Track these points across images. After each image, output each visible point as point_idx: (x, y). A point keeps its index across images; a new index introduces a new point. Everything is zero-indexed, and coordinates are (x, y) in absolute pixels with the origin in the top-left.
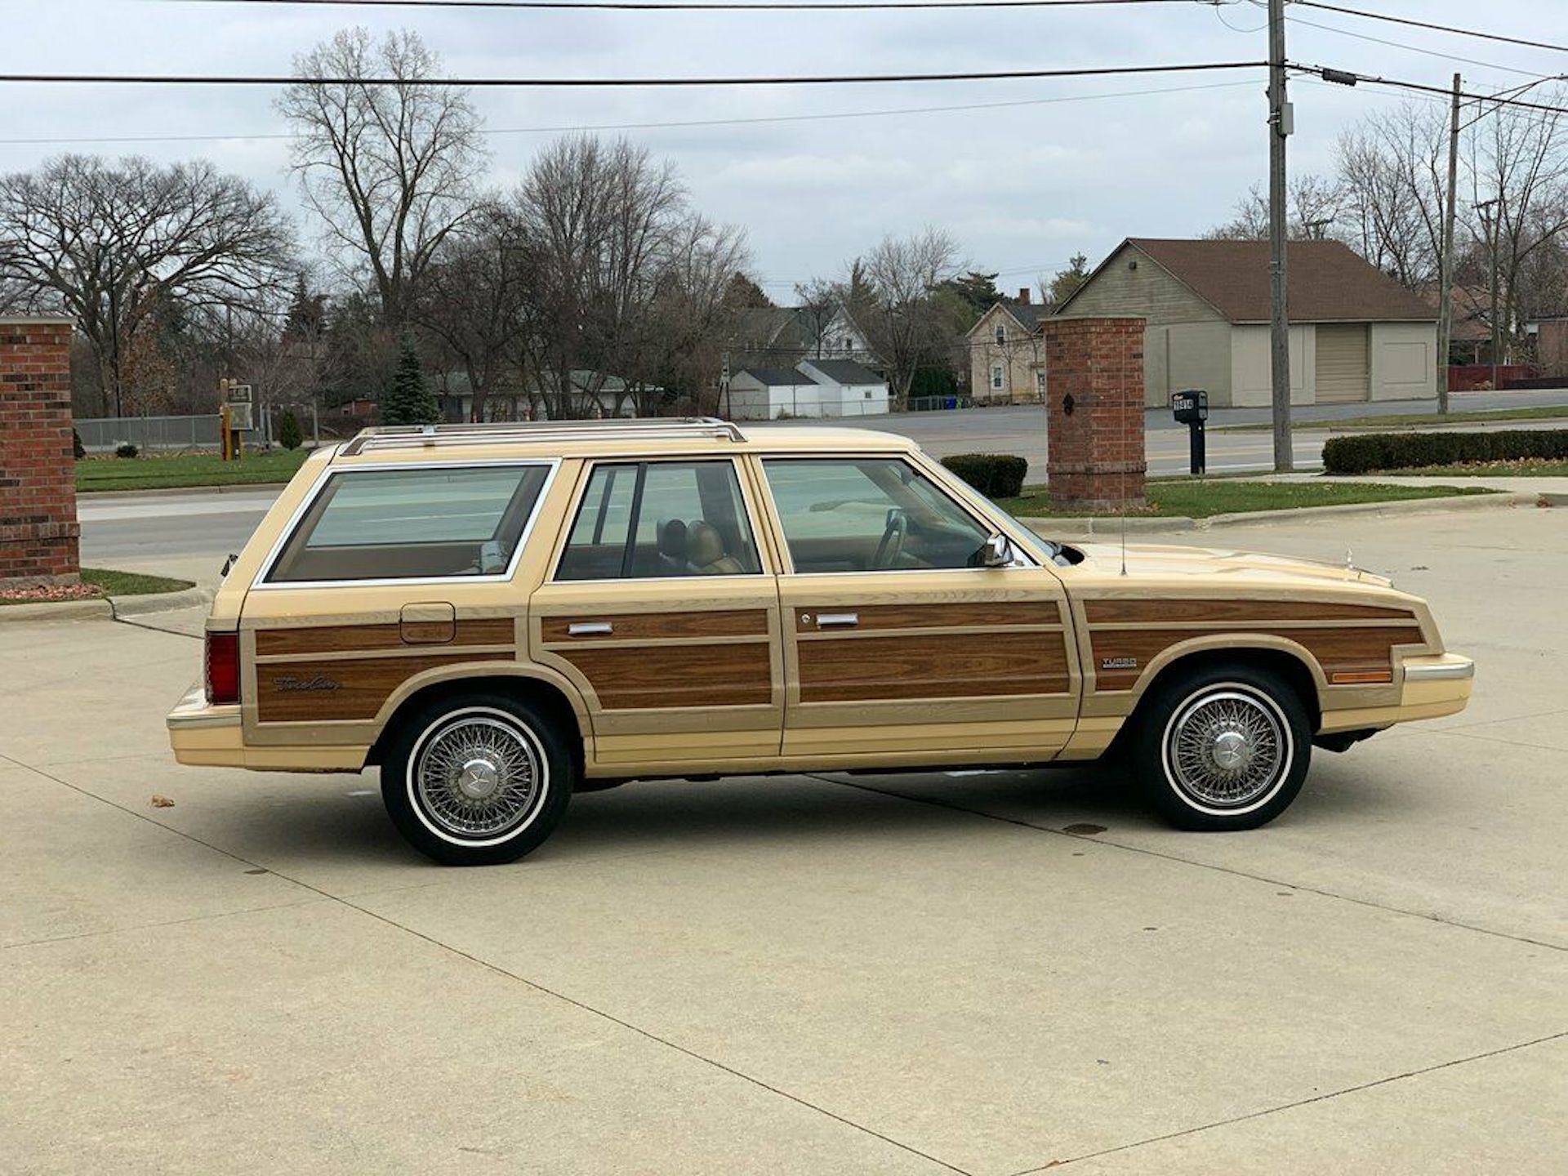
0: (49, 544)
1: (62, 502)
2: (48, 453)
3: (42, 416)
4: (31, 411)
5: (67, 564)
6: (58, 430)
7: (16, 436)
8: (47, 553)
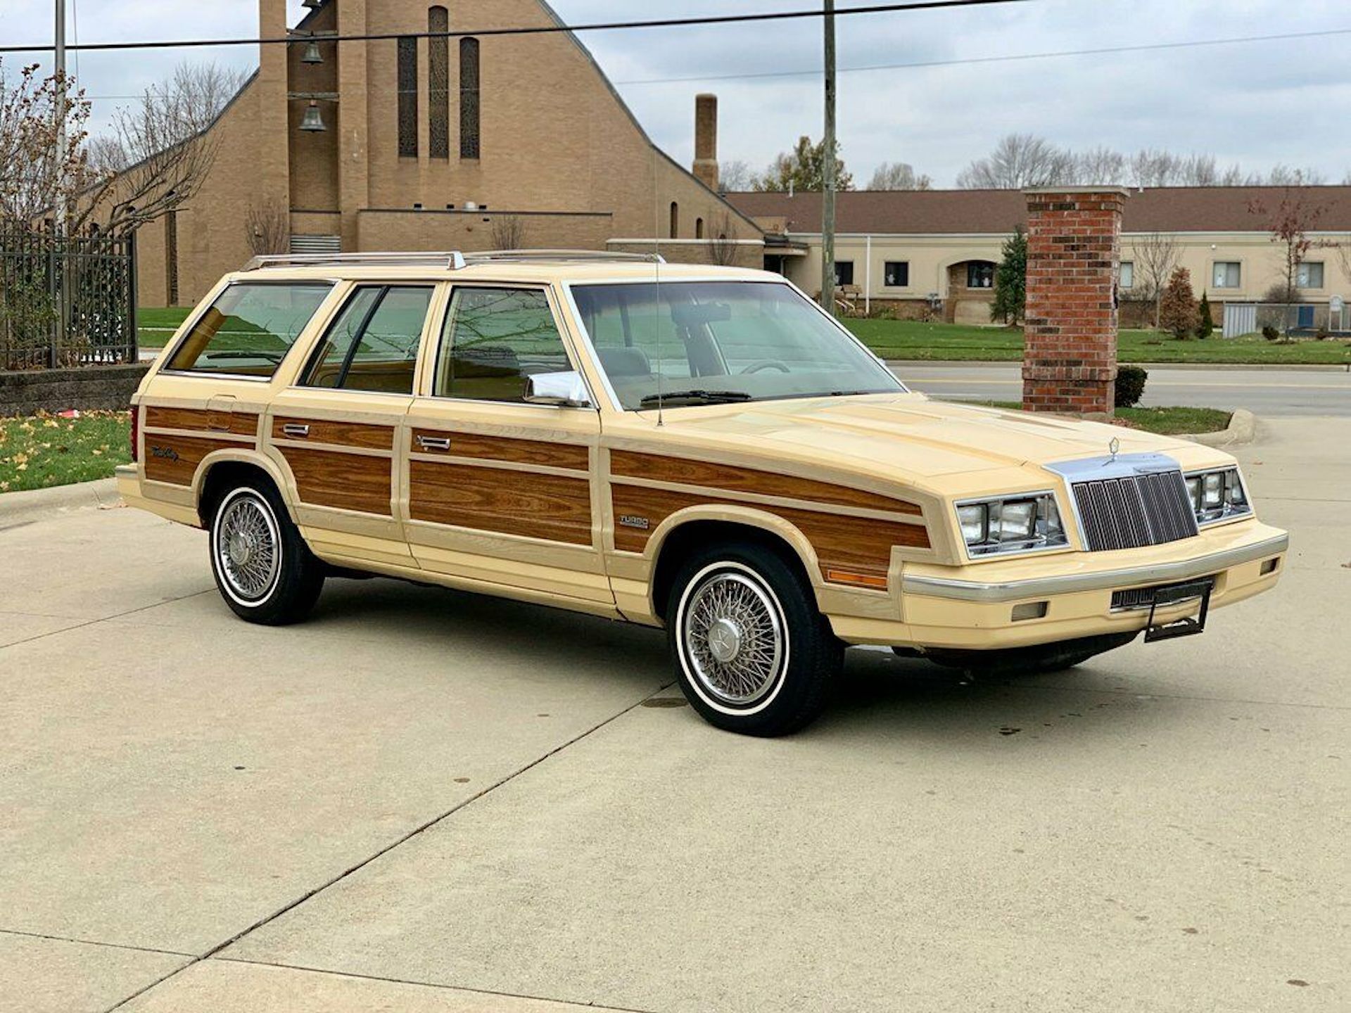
0: (1081, 385)
1: (1095, 349)
2: (1086, 305)
3: (1085, 273)
4: (1074, 269)
5: (1095, 404)
6: (1098, 286)
7: (1059, 290)
8: (1079, 393)
